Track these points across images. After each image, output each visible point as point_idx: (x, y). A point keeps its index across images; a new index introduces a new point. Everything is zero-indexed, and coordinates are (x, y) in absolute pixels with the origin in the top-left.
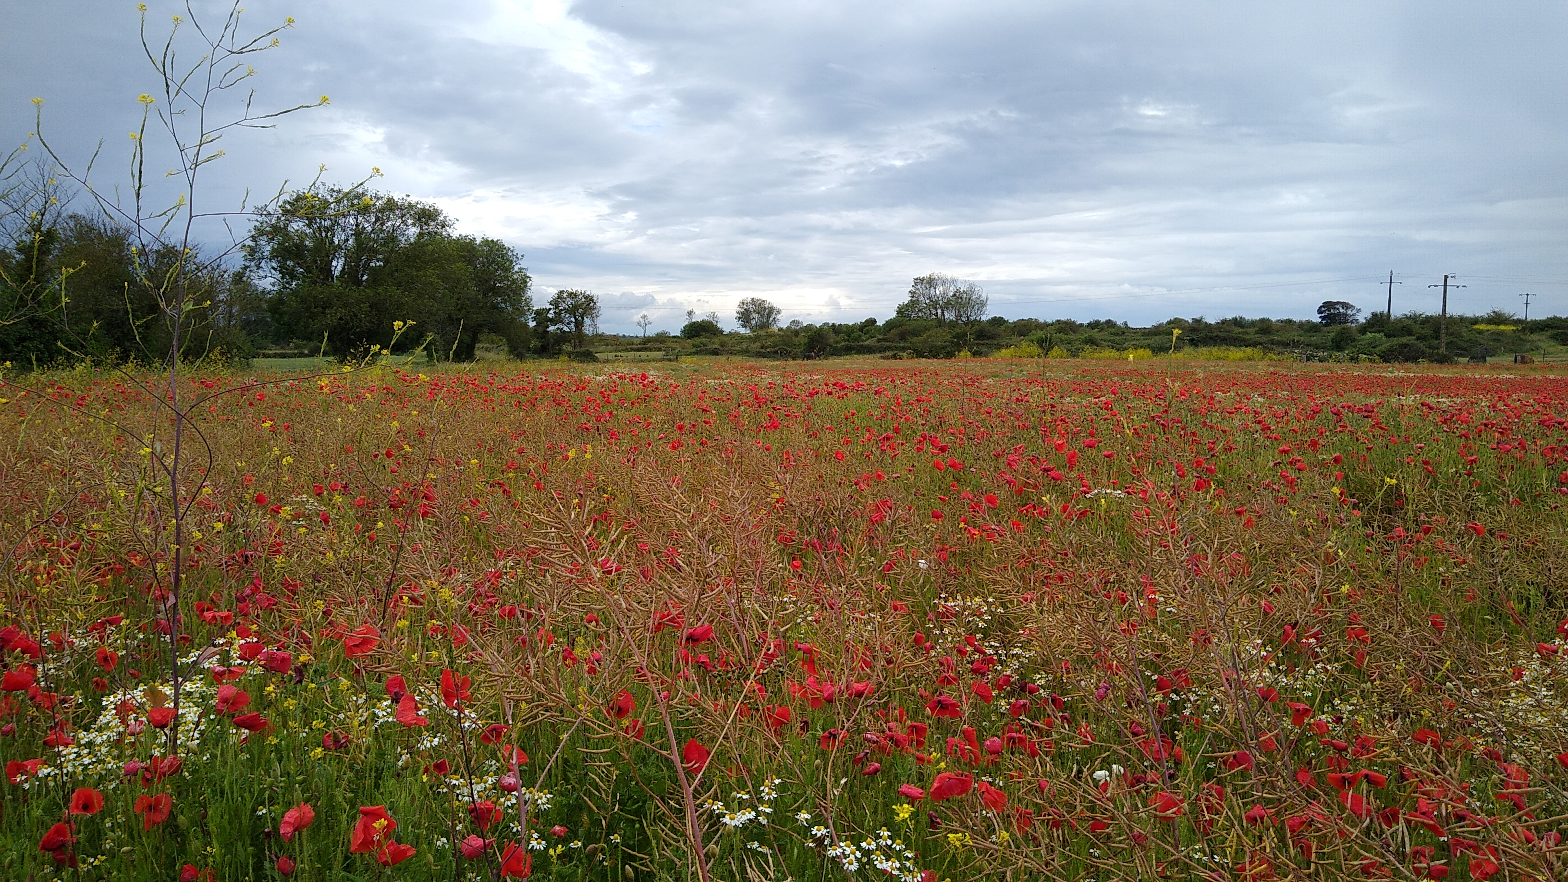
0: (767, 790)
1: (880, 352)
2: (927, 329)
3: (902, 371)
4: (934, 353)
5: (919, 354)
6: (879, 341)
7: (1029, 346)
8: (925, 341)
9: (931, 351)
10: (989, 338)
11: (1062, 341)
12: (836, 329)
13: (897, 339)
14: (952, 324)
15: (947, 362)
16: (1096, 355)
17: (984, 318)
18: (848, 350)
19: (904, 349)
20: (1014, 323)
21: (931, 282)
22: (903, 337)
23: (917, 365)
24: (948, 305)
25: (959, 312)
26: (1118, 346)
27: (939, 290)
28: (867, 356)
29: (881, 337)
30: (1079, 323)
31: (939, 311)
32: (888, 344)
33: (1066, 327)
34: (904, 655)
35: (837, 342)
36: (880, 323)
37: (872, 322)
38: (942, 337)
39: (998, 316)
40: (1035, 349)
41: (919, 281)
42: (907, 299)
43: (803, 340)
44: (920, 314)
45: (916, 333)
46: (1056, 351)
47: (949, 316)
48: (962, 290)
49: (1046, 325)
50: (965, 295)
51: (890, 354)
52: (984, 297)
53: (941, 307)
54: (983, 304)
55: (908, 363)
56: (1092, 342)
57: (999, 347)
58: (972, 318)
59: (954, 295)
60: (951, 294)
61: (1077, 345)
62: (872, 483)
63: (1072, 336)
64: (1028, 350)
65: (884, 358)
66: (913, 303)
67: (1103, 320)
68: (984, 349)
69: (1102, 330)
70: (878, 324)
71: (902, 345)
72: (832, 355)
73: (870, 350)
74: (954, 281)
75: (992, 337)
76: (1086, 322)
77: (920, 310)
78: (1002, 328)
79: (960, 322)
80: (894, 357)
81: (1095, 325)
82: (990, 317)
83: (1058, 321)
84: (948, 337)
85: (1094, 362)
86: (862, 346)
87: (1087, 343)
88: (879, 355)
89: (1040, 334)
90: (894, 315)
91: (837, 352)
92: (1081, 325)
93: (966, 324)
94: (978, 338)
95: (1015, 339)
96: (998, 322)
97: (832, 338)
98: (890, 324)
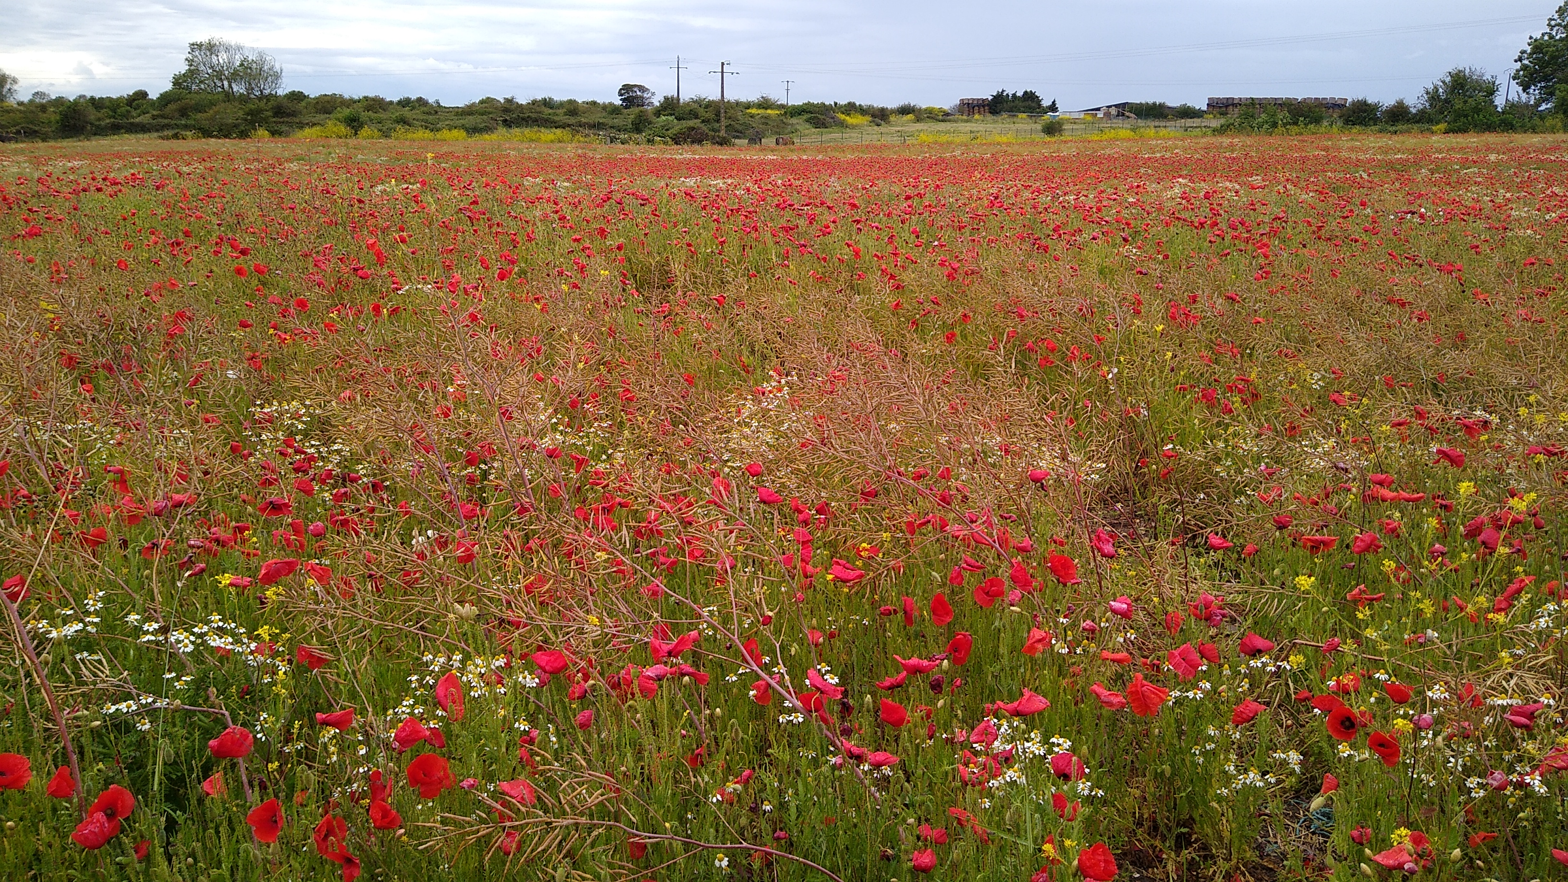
0: (91, 602)
1: (157, 131)
2: (212, 104)
3: (188, 153)
4: (225, 132)
5: (207, 133)
6: (154, 117)
7: (335, 125)
8: (213, 118)
9: (221, 130)
10: (289, 115)
11: (371, 120)
12: (95, 102)
13: (177, 115)
14: (244, 99)
15: (243, 143)
16: (410, 136)
17: (281, 92)
18: (115, 129)
19: (186, 127)
20: (316, 98)
21: (211, 48)
22: (183, 112)
23: (206, 147)
24: (235, 76)
25: (250, 84)
26: (432, 126)
27: (223, 58)
28: (140, 136)
29: (155, 113)
30: (388, 100)
31: (226, 83)
32: (166, 121)
33: (375, 104)
34: (219, 465)
35: (99, 119)
36: (153, 95)
37: (142, 95)
38: (232, 114)
39: (297, 90)
40: (343, 129)
41: (195, 47)
42: (183, 68)
43: (53, 116)
44: (202, 86)
45: (199, 108)
46: (365, 131)
47: (239, 88)
48: (250, 59)
49: (353, 101)
50: (254, 65)
51: (170, 133)
52: (277, 68)
53: (227, 78)
54: (277, 76)
55: (193, 144)
56: (403, 121)
57: (301, 126)
58: (267, 92)
59: (242, 65)
60: (238, 63)
61: (389, 124)
62: (164, 292)
63: (382, 115)
64: (335, 129)
65: (162, 138)
66: (192, 73)
67: (414, 97)
68: (284, 128)
69: (413, 108)
70: (150, 97)
71: (183, 122)
72: (95, 134)
73: (143, 129)
74: (239, 48)
75: (293, 114)
76: (396, 99)
77: (201, 82)
78: (303, 104)
79: (252, 96)
80: (176, 136)
81: (405, 103)
82: (287, 91)
83: (365, 97)
84: (241, 114)
85: (408, 143)
86: (132, 124)
87: (398, 122)
88: (156, 134)
89: (347, 112)
90: (168, 86)
91: (100, 131)
92: (391, 103)
93: (260, 99)
94: (276, 114)
95: (320, 117)
96: (297, 97)
97: (92, 115)
98: (165, 99)
